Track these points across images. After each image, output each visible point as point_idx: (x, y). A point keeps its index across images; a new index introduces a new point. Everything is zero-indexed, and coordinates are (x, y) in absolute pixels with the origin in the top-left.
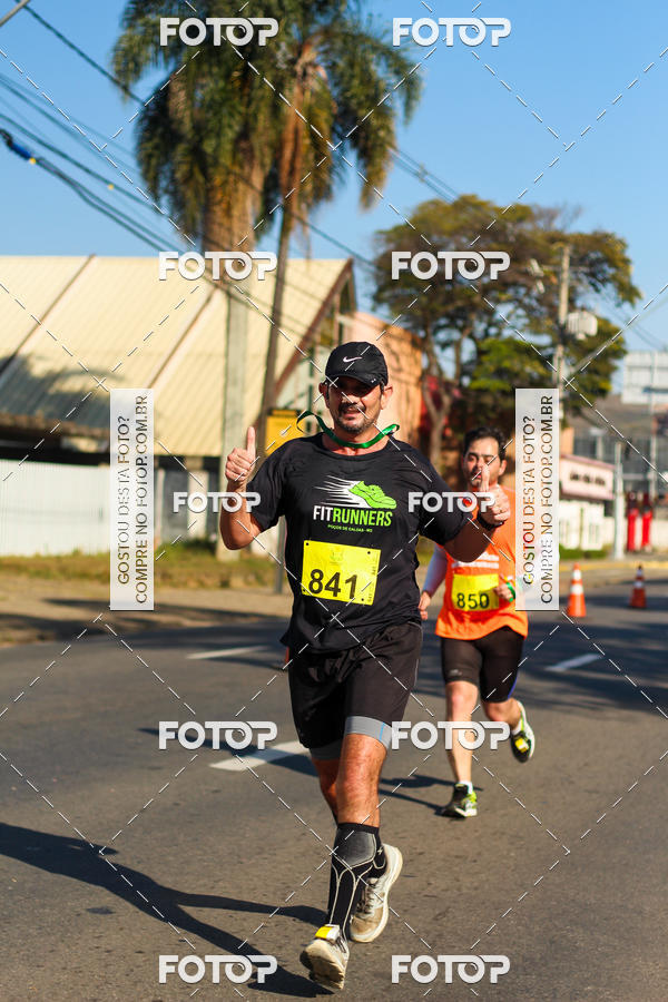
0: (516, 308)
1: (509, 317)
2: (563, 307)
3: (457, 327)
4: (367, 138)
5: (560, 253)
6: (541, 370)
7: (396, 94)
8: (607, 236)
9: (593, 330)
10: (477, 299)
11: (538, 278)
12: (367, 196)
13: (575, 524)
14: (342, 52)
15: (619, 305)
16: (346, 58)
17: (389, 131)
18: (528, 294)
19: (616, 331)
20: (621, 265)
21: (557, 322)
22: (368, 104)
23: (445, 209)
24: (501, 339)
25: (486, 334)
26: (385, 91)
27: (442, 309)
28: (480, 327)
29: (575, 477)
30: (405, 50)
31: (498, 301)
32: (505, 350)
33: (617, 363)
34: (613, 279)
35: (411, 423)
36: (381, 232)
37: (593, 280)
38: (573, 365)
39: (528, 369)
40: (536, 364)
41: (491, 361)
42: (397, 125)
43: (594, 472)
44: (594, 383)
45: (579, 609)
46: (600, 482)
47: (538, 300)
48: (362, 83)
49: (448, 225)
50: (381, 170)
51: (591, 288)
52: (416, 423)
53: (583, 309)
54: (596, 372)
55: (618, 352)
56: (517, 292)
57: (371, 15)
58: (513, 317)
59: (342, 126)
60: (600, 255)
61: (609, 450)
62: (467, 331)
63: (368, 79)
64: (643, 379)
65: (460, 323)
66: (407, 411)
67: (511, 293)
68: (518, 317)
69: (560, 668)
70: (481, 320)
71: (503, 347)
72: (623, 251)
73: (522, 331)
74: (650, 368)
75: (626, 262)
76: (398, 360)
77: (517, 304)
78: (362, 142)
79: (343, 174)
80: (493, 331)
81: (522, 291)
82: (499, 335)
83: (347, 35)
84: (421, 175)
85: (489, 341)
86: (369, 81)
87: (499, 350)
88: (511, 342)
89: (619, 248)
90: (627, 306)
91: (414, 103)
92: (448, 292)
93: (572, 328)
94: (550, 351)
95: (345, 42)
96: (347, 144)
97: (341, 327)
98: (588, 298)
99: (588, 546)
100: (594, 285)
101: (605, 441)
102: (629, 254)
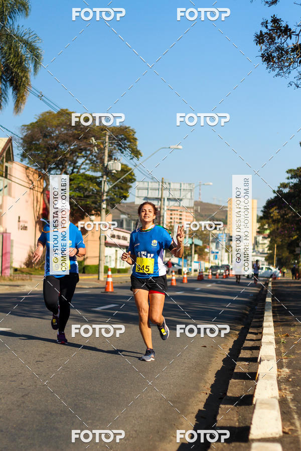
0: (86, 160)
1: (82, 163)
2: (106, 159)
3: (59, 168)
4: (17, 81)
5: (105, 134)
6: (97, 188)
7: (30, 61)
8: (126, 128)
9: (119, 169)
10: (68, 155)
11: (95, 145)
12: (17, 108)
13: (113, 258)
14: (6, 43)
15: (132, 159)
16: (7, 45)
17: (27, 78)
18: (91, 154)
19: (131, 169)
20: (132, 140)
21: (103, 165)
22: (17, 66)
23: (54, 114)
24: (79, 174)
25: (73, 172)
26: (25, 60)
27: (52, 160)
28: (70, 169)
29: (113, 236)
30: (34, 42)
31: (78, 157)
32: (81, 179)
33: (131, 184)
34: (129, 147)
35: (39, 212)
36: (25, 126)
37: (120, 148)
38: (111, 185)
39: (91, 187)
40: (95, 185)
41: (74, 184)
42: (31, 75)
43: (122, 234)
44: (121, 193)
45: (110, 289)
46: (125, 238)
47: (95, 156)
48: (14, 56)
49: (55, 122)
50: (24, 96)
51: (119, 151)
52: (41, 212)
53: (115, 159)
54: (122, 189)
55: (132, 180)
56: (86, 153)
57: (19, 26)
58: (84, 164)
59: (6, 76)
60: (123, 136)
61: (129, 225)
62: (64, 170)
63: (17, 55)
64: (144, 193)
65: (61, 167)
66: (37, 206)
67: (83, 153)
68: (87, 164)
69: (98, 309)
70: (70, 165)
71: (80, 177)
72: (133, 135)
73: (88, 170)
74: (147, 189)
75: (135, 139)
76: (32, 183)
77: (86, 158)
78: (15, 83)
79: (6, 97)
80: (75, 170)
81: (88, 152)
82: (78, 172)
83: (7, 35)
84: (41, 96)
85: (73, 175)
86: (18, 56)
87: (79, 178)
88: (83, 175)
89: (131, 133)
90: (135, 159)
91: (38, 66)
92: (55, 152)
93: (110, 168)
94: (101, 179)
95: (7, 38)
96: (8, 84)
97: (6, 167)
98: (118, 155)
99: (118, 267)
100: (121, 150)
101: (126, 220)
102: (136, 136)
